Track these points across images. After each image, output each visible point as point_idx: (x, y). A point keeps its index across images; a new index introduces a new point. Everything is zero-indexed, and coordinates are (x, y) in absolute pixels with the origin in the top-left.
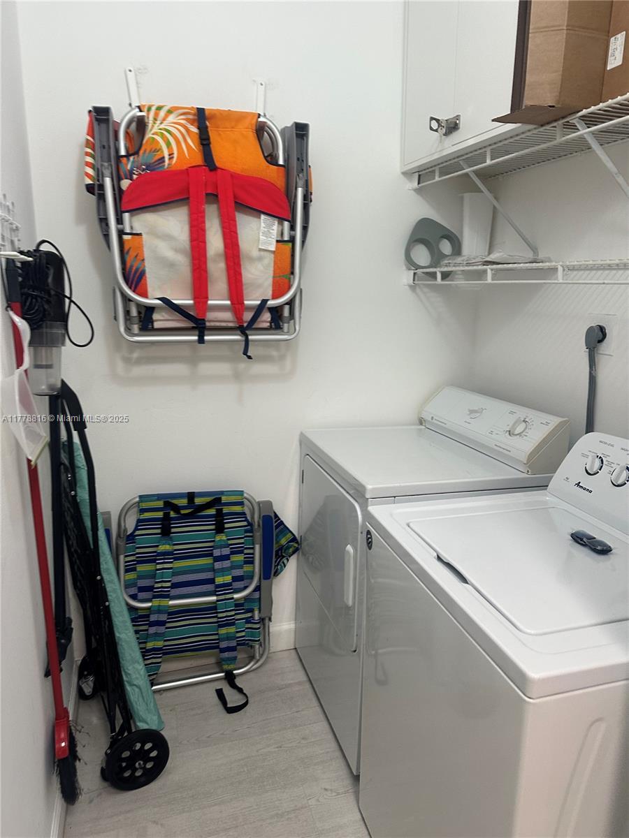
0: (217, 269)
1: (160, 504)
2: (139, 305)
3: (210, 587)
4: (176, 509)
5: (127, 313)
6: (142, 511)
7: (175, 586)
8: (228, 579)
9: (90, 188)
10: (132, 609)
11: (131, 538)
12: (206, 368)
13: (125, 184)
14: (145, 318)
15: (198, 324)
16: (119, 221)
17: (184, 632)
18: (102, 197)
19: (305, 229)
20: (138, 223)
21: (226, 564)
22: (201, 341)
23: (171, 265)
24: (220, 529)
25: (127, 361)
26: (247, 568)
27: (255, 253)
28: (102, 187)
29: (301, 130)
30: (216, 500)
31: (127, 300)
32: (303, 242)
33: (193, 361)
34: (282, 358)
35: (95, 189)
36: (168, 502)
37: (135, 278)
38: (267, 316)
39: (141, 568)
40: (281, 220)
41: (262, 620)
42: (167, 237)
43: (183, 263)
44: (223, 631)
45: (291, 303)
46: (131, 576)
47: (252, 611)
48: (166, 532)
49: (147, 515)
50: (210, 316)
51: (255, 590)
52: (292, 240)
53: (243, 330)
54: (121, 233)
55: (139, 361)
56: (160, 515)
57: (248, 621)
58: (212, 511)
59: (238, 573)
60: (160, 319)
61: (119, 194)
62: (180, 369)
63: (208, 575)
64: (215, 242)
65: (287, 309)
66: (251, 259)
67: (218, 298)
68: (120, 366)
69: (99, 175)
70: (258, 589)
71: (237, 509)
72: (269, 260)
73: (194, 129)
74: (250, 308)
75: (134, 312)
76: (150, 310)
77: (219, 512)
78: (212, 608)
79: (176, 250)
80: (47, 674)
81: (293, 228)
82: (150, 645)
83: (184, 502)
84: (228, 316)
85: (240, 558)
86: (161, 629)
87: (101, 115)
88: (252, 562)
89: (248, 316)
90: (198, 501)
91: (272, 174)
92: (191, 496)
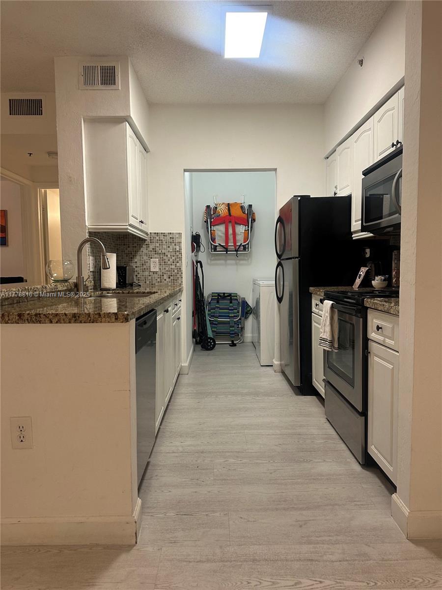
0: (231, 237)
1: (217, 295)
2: (214, 245)
3: (229, 318)
4: (220, 296)
5: (211, 247)
6: (212, 296)
7: (219, 316)
8: (233, 315)
9: (205, 221)
10: (210, 320)
11: (210, 303)
12: (229, 262)
13: (212, 220)
14: (215, 249)
15: (226, 249)
16: (211, 228)
17: (221, 328)
18: (208, 223)
19: (251, 227)
20: (214, 228)
21: (232, 311)
22: (227, 253)
23: (221, 237)
24: (231, 303)
25: (211, 260)
26: (238, 314)
27: (239, 233)
28: (208, 221)
29: (250, 206)
30: (230, 295)
31: (211, 244)
32: (251, 230)
33: (226, 260)
34: (248, 259)
35: (206, 222)
36: (219, 294)
37: (213, 240)
38: (242, 247)
39: (212, 311)
40: (246, 226)
41: (242, 328)
42: (220, 231)
43: (224, 236)
44: (231, 328)
45: (248, 244)
46: (209, 312)
47: (239, 325)
48: (218, 302)
49: (213, 298)
50: (229, 247)
51: (239, 320)
52: (248, 230)
53: (237, 251)
54: (211, 230)
55: (214, 260)
56: (217, 297)
57: (238, 327)
58: (229, 298)
59: (235, 315)
60: (218, 249)
61: (211, 222)
62: (223, 262)
63: (228, 315)
64: (230, 231)
65: (247, 246)
66: (238, 234)
67: (231, 244)
68: (209, 261)
69: (207, 219)
70: (240, 319)
71: (235, 298)
72: (243, 234)
73: (227, 208)
74: (238, 245)
75: (213, 247)
76: (216, 246)
77: (231, 298)
78: (228, 323)
79: (222, 233)
80: (193, 316)
81: (248, 227)
82: (213, 329)
83: (222, 295)
84: (233, 247)
85: (236, 311)
86: (216, 326)
87: (208, 207)
88: (239, 312)
89: (237, 247)
90: (226, 295)
91: (245, 216)
92: (224, 293)
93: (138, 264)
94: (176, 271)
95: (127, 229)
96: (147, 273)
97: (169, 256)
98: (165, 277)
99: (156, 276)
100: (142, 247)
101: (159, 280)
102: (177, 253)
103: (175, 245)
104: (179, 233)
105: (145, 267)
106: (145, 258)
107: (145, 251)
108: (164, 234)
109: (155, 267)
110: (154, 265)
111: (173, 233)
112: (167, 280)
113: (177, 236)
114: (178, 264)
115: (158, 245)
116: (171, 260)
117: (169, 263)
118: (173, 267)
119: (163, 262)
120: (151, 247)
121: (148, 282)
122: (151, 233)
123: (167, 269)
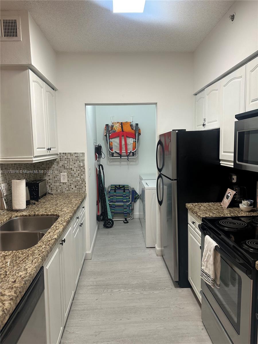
0: (123, 146)
1: (114, 186)
2: (112, 153)
3: (123, 202)
4: (117, 187)
5: (110, 154)
6: (111, 187)
7: (116, 201)
8: (126, 201)
9: (105, 136)
10: (109, 204)
11: (109, 192)
12: (122, 163)
13: (110, 135)
14: (112, 155)
15: (121, 156)
16: (109, 140)
17: (118, 210)
18: (107, 137)
19: (138, 139)
20: (112, 140)
21: (125, 198)
22: (121, 158)
23: (117, 146)
24: (124, 192)
25: (110, 162)
26: (129, 199)
27: (130, 144)
28: (107, 135)
29: (137, 124)
30: (124, 186)
31: (110, 152)
32: (138, 142)
33: (120, 162)
34: (136, 161)
35: (106, 136)
36: (116, 186)
37: (111, 149)
38: (132, 154)
39: (111, 197)
40: (134, 138)
41: (132, 209)
42: (116, 142)
43: (118, 146)
44: (124, 210)
45: (136, 151)
46: (109, 199)
47: (130, 207)
48: (115, 192)
49: (112, 188)
50: (122, 154)
51: (130, 204)
52: (136, 141)
53: (127, 156)
54: (109, 142)
55: (112, 162)
56: (114, 188)
57: (129, 209)
58: (123, 188)
59: (127, 200)
60: (115, 155)
61: (109, 136)
62: (118, 163)
63: (122, 200)
64: (123, 142)
65: (135, 152)
66: (129, 145)
67: (124, 151)
68: (109, 163)
69: (107, 134)
70: (131, 203)
71: (128, 188)
72: (132, 145)
73: (121, 126)
74: (129, 152)
75: (111, 154)
76: (113, 153)
77: (124, 188)
78: (122, 206)
79: (117, 144)
80: (97, 205)
81: (136, 139)
82: (112, 211)
83: (118, 186)
84: (125, 154)
85: (128, 197)
86: (114, 208)
87: (107, 125)
88: (130, 198)
89: (128, 154)
90: (121, 186)
91: (133, 132)
92: (119, 185)
93: (51, 177)
94: (81, 182)
95: (32, 161)
96: (58, 184)
97: (75, 170)
98: (72, 186)
99: (65, 186)
100: (53, 164)
101: (67, 189)
102: (82, 168)
103: (80, 162)
104: (83, 153)
105: (56, 179)
106: (56, 172)
107: (56, 167)
108: (71, 154)
109: (64, 179)
110: (64, 178)
111: (78, 153)
112: (74, 188)
113: (81, 155)
114: (82, 177)
115: (66, 162)
116: (77, 174)
117: (75, 176)
118: (79, 179)
119: (70, 175)
120: (61, 164)
121: (59, 191)
122: (60, 153)
123: (74, 180)
